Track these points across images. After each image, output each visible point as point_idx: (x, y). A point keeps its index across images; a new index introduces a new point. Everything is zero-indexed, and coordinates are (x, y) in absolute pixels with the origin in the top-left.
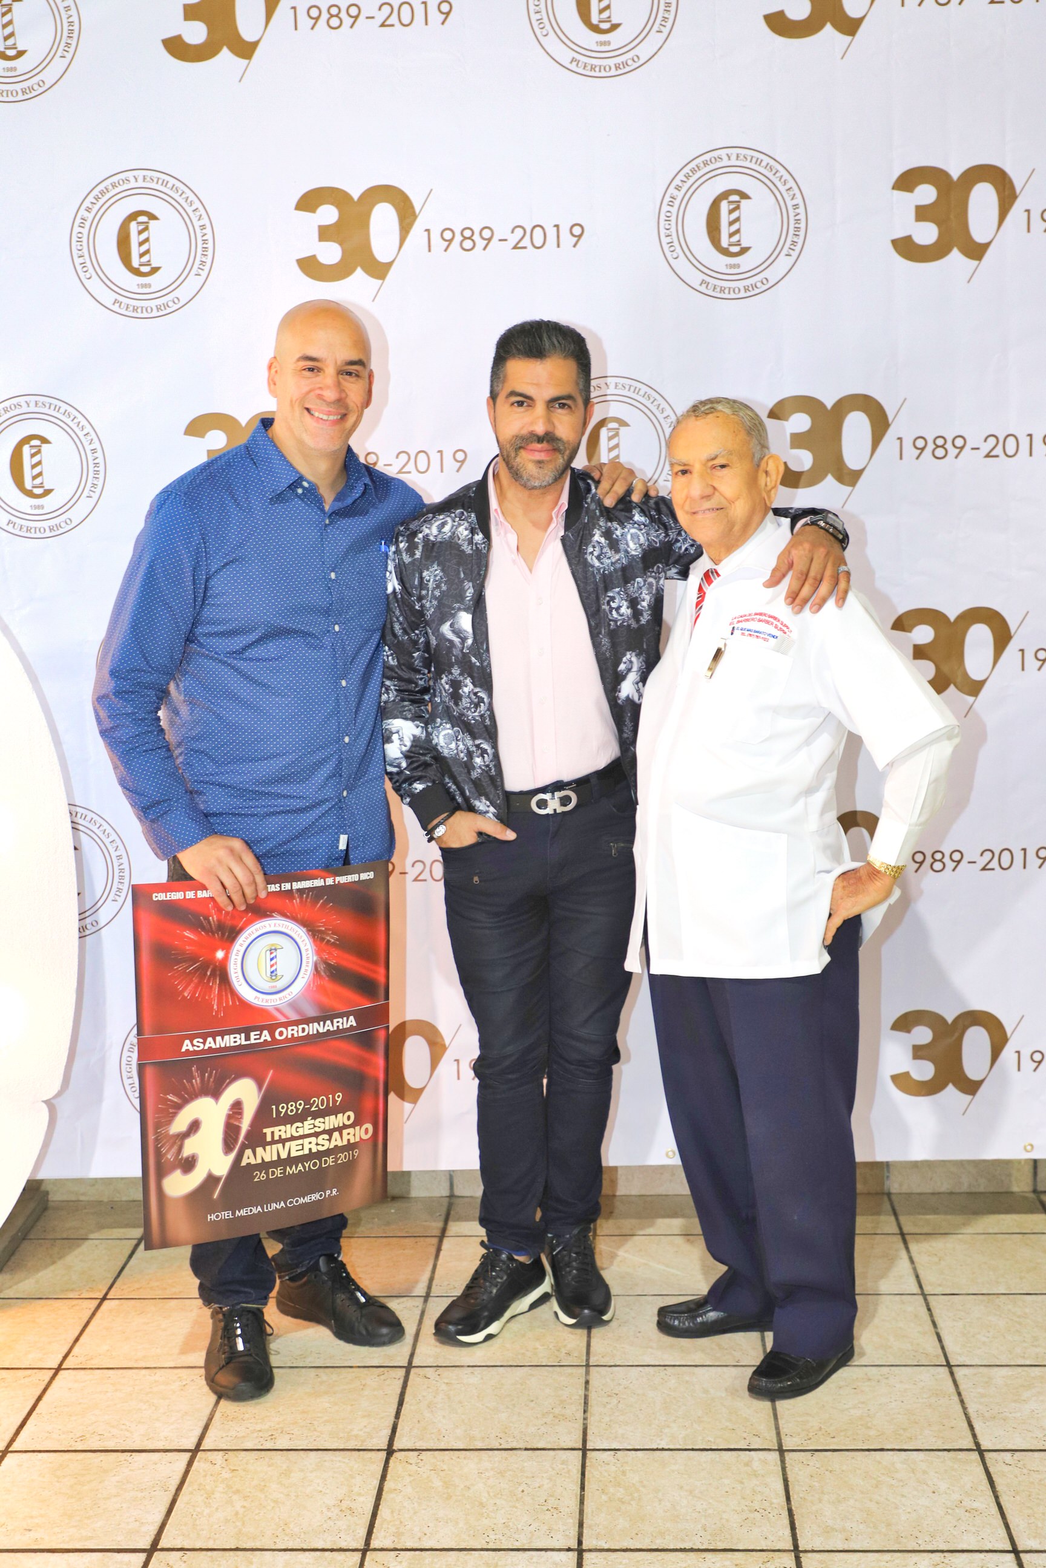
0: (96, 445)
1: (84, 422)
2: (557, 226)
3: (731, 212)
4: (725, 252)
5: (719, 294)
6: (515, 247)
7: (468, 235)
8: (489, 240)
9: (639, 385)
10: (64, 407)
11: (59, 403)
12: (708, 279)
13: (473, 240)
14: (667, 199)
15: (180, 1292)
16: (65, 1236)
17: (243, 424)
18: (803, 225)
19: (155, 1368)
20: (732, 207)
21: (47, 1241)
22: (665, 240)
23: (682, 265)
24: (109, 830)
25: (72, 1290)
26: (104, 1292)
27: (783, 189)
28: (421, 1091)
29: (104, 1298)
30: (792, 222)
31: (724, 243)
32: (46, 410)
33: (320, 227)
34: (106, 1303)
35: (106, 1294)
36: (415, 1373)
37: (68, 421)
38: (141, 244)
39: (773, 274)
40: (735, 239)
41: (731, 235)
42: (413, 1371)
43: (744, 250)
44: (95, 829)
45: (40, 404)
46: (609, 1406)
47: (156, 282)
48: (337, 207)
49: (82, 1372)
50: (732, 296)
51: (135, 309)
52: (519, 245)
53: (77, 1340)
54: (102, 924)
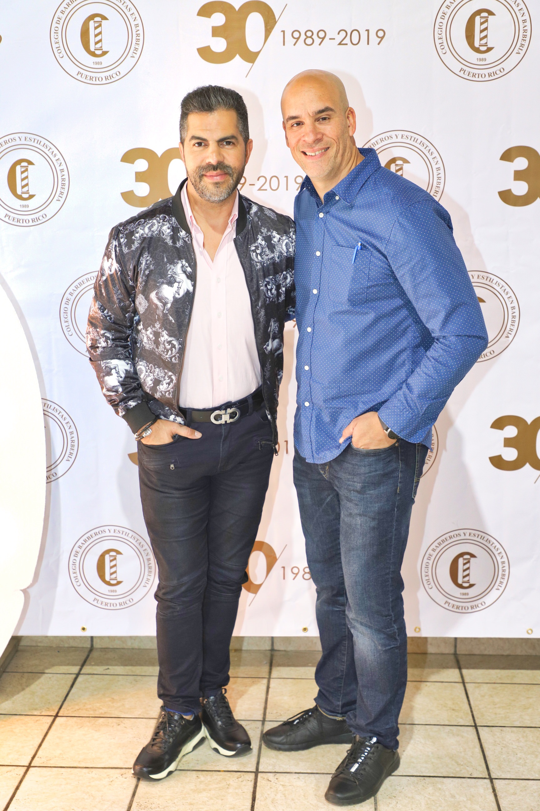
0: (64, 166)
1: (56, 152)
2: (368, 31)
3: (482, 24)
4: (477, 50)
5: (473, 78)
6: (340, 44)
7: (309, 35)
8: (323, 39)
9: (417, 137)
10: (43, 141)
11: (40, 139)
12: (465, 68)
13: (313, 39)
14: (440, 14)
15: (105, 713)
16: (30, 671)
17: (159, 155)
18: (528, 34)
19: (92, 768)
20: (482, 20)
21: (18, 674)
22: (438, 42)
23: (448, 58)
24: (65, 415)
25: (36, 709)
26: (56, 711)
27: (516, 9)
28: (260, 586)
29: (57, 716)
30: (521, 31)
31: (477, 44)
32: (32, 143)
33: (213, 27)
34: (58, 719)
35: (58, 713)
36: (261, 777)
37: (46, 151)
38: (96, 36)
39: (508, 65)
40: (484, 41)
41: (481, 39)
42: (260, 775)
43: (489, 49)
44: (56, 414)
45: (28, 139)
46: (391, 806)
47: (106, 60)
48: (224, 14)
49: (44, 769)
50: (480, 79)
51: (91, 78)
52: (342, 43)
53: (40, 745)
54: (59, 475)
